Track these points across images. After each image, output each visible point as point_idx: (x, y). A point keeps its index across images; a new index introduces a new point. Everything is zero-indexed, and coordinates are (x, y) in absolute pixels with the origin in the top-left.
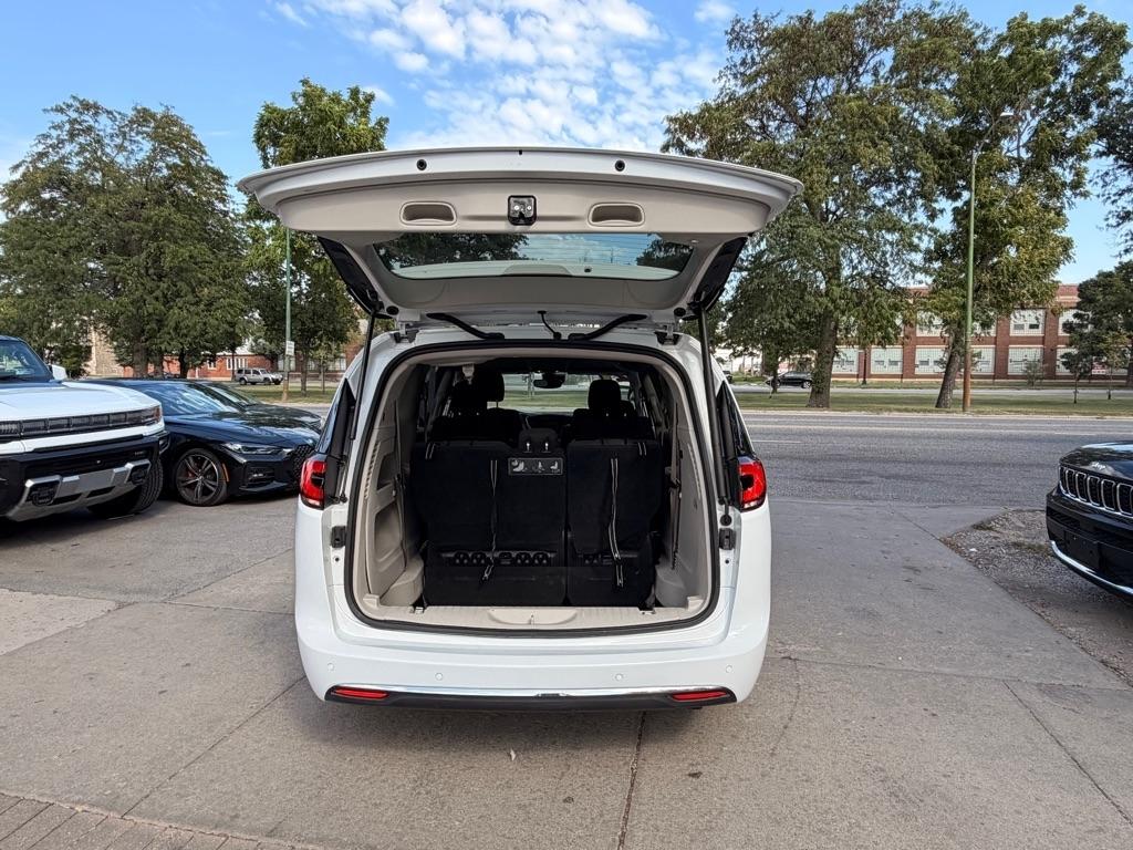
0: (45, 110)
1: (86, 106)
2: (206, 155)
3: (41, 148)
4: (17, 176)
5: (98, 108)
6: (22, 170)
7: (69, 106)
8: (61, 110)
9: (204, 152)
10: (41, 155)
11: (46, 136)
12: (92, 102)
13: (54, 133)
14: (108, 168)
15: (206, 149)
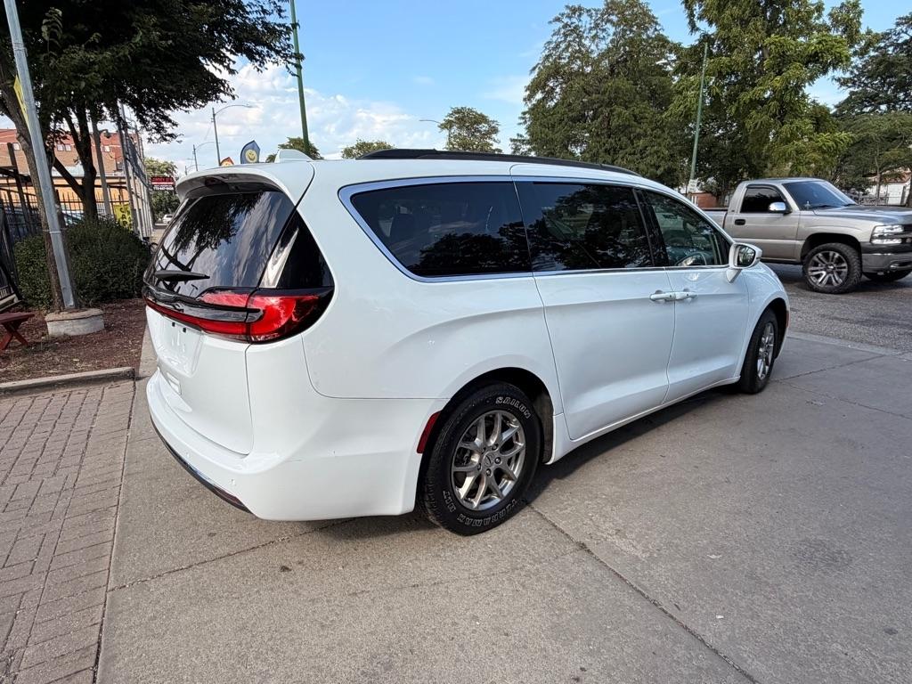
0: (550, 22)
1: (574, 10)
2: (660, 25)
3: (547, 52)
4: (535, 74)
5: (581, 10)
6: (537, 70)
7: (563, 15)
8: (558, 20)
9: (656, 23)
10: (547, 57)
11: (549, 43)
12: (577, 7)
13: (555, 38)
14: (584, 56)
15: (658, 20)
